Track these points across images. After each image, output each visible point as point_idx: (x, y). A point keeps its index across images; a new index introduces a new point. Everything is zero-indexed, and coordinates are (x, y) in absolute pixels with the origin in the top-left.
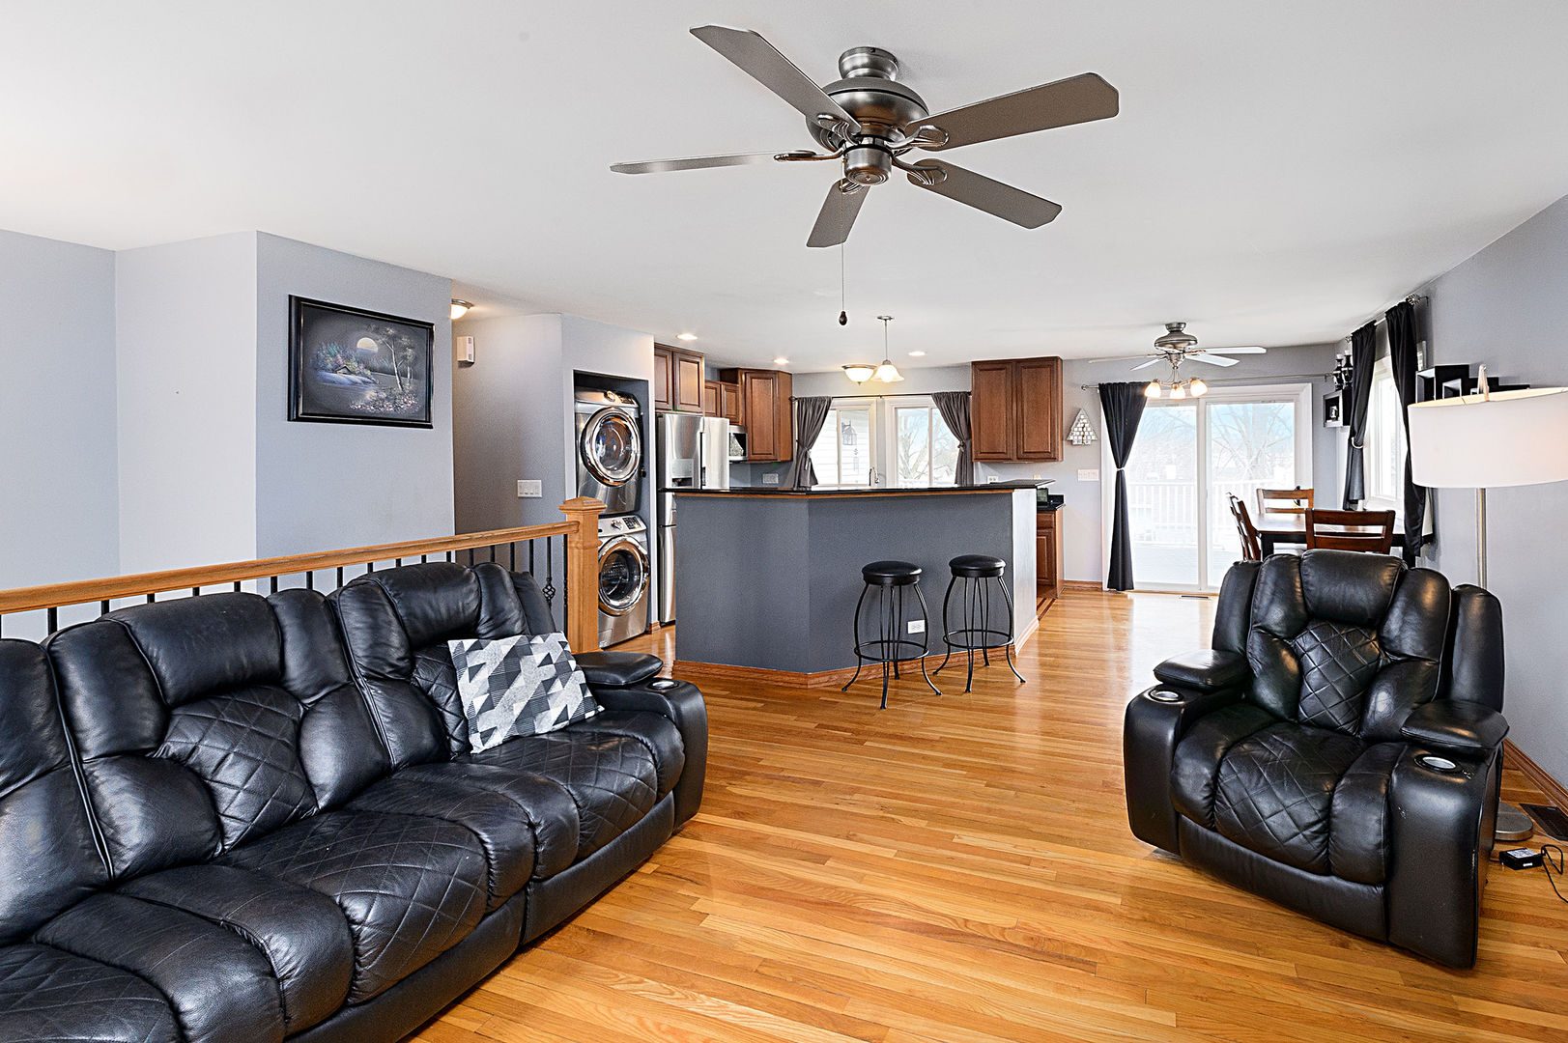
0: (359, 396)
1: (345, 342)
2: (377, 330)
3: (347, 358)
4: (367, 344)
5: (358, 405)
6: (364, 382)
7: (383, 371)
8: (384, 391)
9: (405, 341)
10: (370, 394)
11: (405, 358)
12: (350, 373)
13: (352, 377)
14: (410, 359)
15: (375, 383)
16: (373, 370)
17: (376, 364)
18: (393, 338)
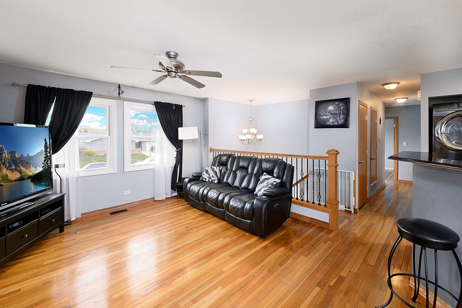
0: (329, 121)
1: (326, 109)
2: (333, 104)
3: (326, 112)
4: (331, 108)
5: (328, 124)
6: (330, 118)
7: (334, 114)
8: (335, 119)
9: (341, 105)
10: (331, 120)
11: (340, 109)
12: (326, 116)
13: (327, 117)
14: (342, 109)
15: (332, 117)
16: (332, 114)
17: (333, 112)
18: (337, 105)
